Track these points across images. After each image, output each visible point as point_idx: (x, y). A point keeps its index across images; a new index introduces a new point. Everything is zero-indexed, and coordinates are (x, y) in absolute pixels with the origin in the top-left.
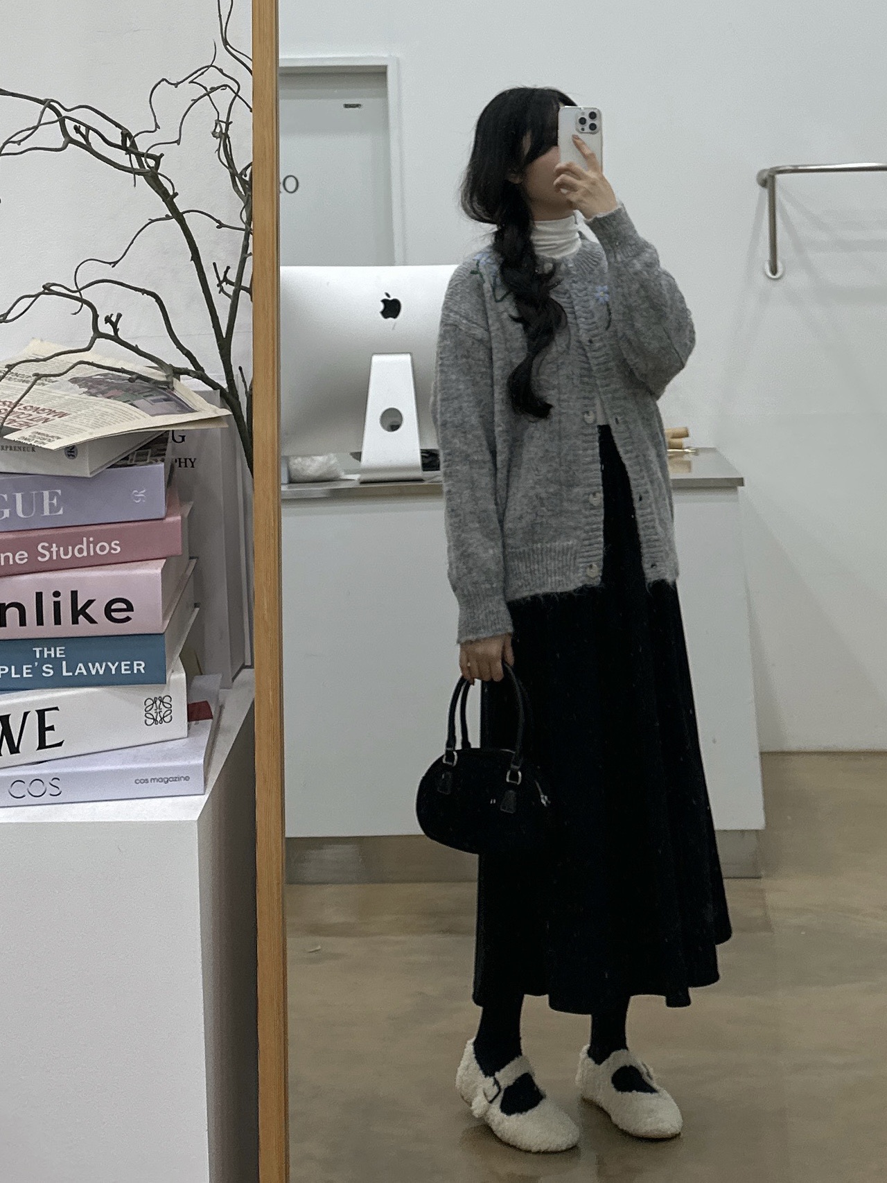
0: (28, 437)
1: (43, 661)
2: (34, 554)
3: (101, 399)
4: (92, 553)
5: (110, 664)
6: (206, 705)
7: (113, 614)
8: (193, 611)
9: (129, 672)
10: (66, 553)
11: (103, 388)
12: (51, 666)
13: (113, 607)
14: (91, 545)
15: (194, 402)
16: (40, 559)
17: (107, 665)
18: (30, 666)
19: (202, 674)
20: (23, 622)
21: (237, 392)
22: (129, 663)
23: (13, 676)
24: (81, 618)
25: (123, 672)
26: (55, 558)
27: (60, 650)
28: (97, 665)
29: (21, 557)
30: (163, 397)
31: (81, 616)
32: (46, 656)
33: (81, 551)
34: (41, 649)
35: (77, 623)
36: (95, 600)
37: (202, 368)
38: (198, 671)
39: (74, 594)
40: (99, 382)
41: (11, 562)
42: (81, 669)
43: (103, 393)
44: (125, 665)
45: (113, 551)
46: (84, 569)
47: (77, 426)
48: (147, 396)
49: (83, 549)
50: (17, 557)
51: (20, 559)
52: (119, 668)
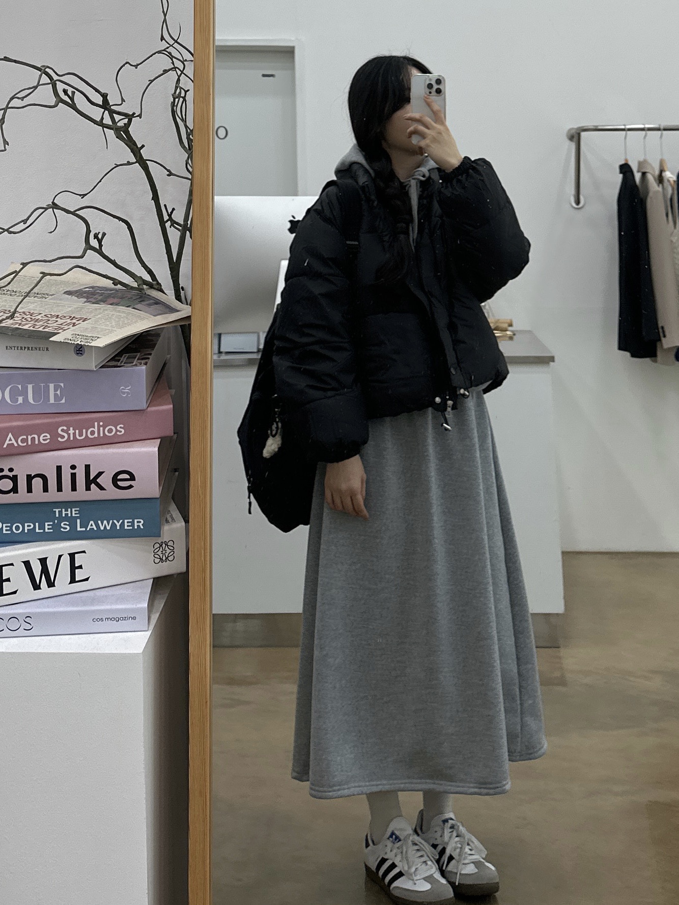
1: (61, 519)
2: (55, 435)
4: (102, 435)
5: (115, 521)
7: (118, 483)
9: (131, 528)
10: (81, 435)
12: (68, 523)
13: (119, 477)
14: (101, 428)
16: (59, 439)
17: (113, 522)
18: (51, 523)
20: (46, 489)
22: (131, 520)
23: (37, 530)
24: (93, 486)
25: (126, 527)
26: (72, 439)
27: (75, 511)
28: (105, 522)
29: (45, 438)
31: (93, 484)
32: (64, 515)
33: (93, 433)
34: (60, 510)
35: (90, 490)
36: (103, 472)
39: (87, 467)
41: (37, 442)
42: (92, 525)
44: (128, 522)
45: (118, 433)
46: (96, 447)
49: (95, 431)
50: (41, 438)
51: (44, 440)
52: (122, 525)
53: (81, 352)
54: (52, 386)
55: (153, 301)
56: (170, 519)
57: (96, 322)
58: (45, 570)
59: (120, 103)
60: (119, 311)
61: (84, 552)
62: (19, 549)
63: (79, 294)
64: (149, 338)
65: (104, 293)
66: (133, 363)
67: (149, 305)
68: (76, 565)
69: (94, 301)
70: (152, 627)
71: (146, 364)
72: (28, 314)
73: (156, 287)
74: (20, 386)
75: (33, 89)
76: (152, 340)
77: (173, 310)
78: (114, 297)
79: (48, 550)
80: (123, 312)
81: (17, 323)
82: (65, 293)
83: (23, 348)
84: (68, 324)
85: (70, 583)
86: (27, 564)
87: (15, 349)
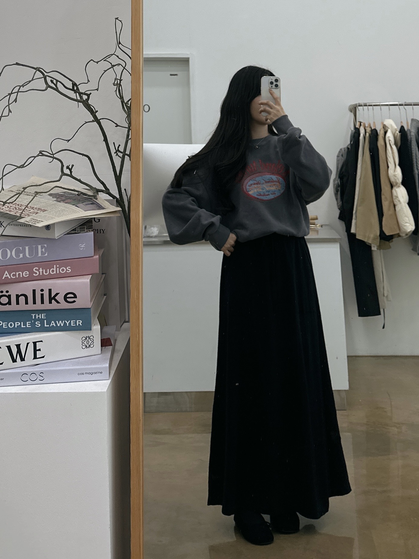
0: (28, 221)
1: (36, 320)
2: (31, 272)
3: (63, 203)
4: (58, 272)
6: (109, 340)
7: (67, 299)
8: (104, 297)
9: (75, 325)
10: (46, 272)
11: (63, 198)
12: (39, 322)
13: (68, 296)
14: (58, 269)
15: (104, 204)
16: (34, 275)
17: (65, 322)
18: (30, 322)
19: (107, 325)
20: (27, 303)
21: (123, 200)
22: (75, 321)
23: (22, 326)
25: (72, 325)
26: (41, 274)
28: (60, 322)
30: (91, 202)
32: (37, 318)
34: (35, 315)
35: (51, 303)
36: (59, 293)
37: (109, 189)
38: (106, 325)
39: (50, 290)
40: (62, 196)
41: (21, 276)
42: (53, 323)
43: (63, 201)
44: (73, 322)
45: (67, 271)
47: (52, 216)
48: (83, 202)
49: (54, 270)
52: (70, 323)
54: (39, 246)
66: (84, 231)
71: (93, 231)
74: (21, 248)
79: (20, 340)
85: (34, 359)
86: (9, 348)
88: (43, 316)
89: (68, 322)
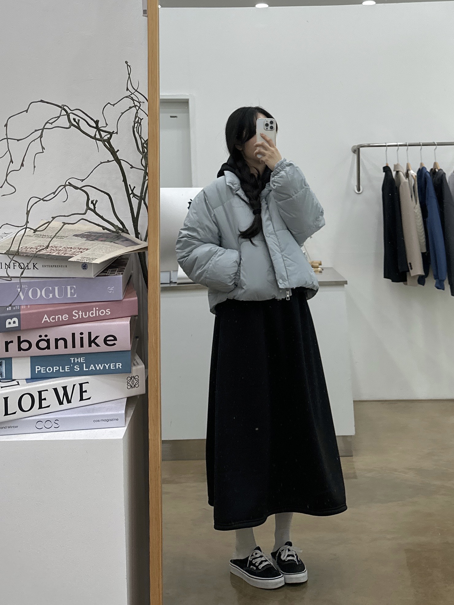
1: (75, 364)
2: (71, 316)
4: (97, 315)
5: (105, 365)
7: (107, 342)
9: (115, 368)
10: (86, 315)
12: (78, 366)
13: (108, 339)
14: (97, 311)
16: (74, 318)
17: (104, 365)
18: (69, 366)
20: (66, 347)
23: (61, 371)
24: (93, 344)
25: (112, 368)
26: (80, 317)
27: (83, 359)
28: (100, 365)
29: (65, 317)
31: (93, 343)
32: (76, 362)
33: (92, 314)
34: (74, 358)
35: (91, 347)
36: (99, 336)
39: (90, 334)
41: (61, 320)
42: (92, 367)
44: (113, 365)
45: (107, 314)
46: (93, 322)
50: (63, 317)
51: (65, 318)
52: (109, 367)
53: (85, 268)
54: (69, 287)
55: (124, 239)
56: (136, 364)
57: (94, 250)
58: (66, 394)
59: (105, 126)
60: (106, 245)
61: (88, 383)
62: (50, 382)
63: (82, 236)
64: (122, 260)
65: (96, 235)
66: (115, 273)
67: (123, 241)
68: (83, 390)
69: (91, 239)
70: (127, 425)
71: (122, 274)
72: (54, 247)
73: (126, 231)
74: (51, 288)
75: (57, 119)
76: (124, 262)
77: (136, 244)
78: (102, 237)
79: (67, 382)
80: (108, 245)
81: (48, 252)
82: (74, 235)
83: (52, 266)
84: (78, 252)
85: (79, 401)
86: (56, 390)
87: (47, 267)
88: (82, 360)
89: (107, 365)
